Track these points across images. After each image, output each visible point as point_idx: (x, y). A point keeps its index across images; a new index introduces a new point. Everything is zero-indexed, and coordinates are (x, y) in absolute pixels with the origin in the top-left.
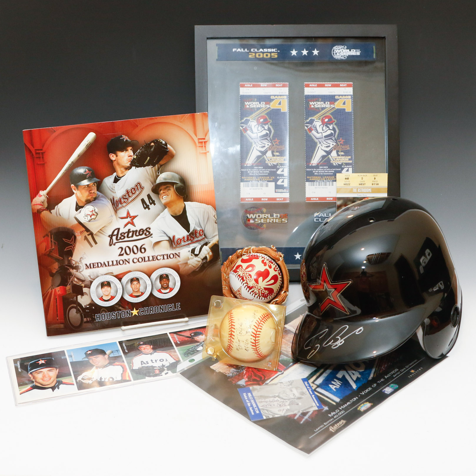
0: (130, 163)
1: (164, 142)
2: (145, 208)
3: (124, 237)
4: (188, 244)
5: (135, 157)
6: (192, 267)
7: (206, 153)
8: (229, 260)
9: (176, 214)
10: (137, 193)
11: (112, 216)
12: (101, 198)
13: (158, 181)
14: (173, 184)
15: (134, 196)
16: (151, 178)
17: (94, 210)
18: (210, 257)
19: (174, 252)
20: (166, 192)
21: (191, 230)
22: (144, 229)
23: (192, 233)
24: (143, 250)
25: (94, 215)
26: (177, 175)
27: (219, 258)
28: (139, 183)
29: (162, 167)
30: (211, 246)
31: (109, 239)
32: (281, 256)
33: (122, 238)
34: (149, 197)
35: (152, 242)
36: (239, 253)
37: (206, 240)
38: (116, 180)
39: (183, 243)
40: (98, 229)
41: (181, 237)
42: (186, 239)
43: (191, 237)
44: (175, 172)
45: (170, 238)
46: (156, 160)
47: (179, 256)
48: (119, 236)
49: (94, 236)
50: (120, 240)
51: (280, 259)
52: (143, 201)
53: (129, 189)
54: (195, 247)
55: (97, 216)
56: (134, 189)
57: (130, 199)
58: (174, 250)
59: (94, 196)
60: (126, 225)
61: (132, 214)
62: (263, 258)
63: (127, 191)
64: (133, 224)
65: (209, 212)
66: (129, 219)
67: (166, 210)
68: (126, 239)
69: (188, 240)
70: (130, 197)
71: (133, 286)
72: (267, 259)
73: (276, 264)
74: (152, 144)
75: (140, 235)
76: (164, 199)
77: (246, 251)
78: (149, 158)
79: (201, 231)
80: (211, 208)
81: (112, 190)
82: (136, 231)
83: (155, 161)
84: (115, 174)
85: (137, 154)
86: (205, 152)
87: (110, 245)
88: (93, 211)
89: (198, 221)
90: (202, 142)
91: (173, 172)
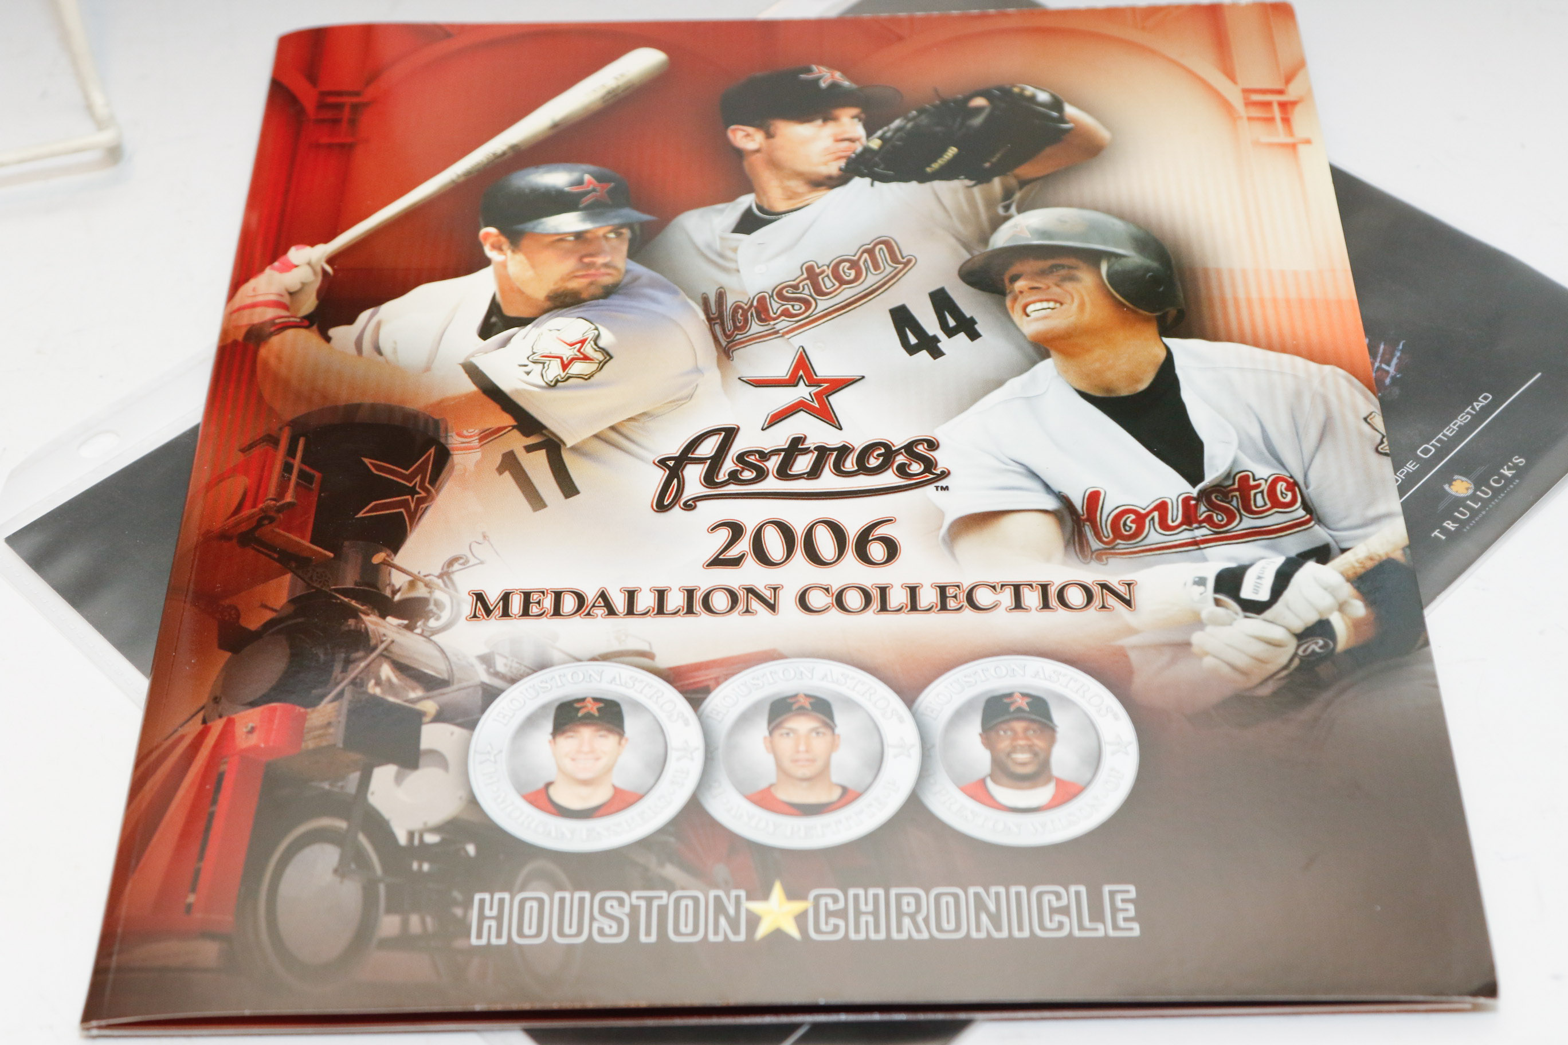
0: (842, 163)
1: (1043, 97)
2: (911, 350)
3: (761, 474)
4: (1195, 543)
5: (875, 144)
6: (1226, 670)
7: (1293, 146)
9: (1108, 390)
10: (871, 279)
11: (697, 370)
12: (649, 291)
13: (1002, 238)
14: (1092, 258)
15: (847, 293)
16: (960, 227)
17: (591, 335)
18: (1357, 625)
19: (1091, 574)
20: (1048, 288)
21: (1213, 471)
22: (898, 441)
23: (1219, 489)
24: (877, 551)
25: (586, 358)
26: (1118, 225)
27: (1420, 642)
28: (886, 243)
29: (1025, 189)
30: (1361, 571)
31: (660, 475)
33: (747, 475)
34: (941, 301)
35: (942, 514)
37: (1319, 535)
38: (748, 224)
39: (1154, 536)
40: (602, 426)
41: (1143, 502)
42: (1175, 515)
43: (1212, 507)
44: (1108, 211)
45: (1065, 500)
46: (994, 160)
47: (1128, 603)
48: (729, 465)
49: (568, 458)
50: (732, 488)
52: (902, 318)
53: (823, 259)
54: (1246, 562)
55: (602, 365)
56: (854, 264)
57: (823, 304)
58: (1094, 564)
59: (607, 280)
60: (778, 418)
61: (824, 368)
63: (810, 270)
64: (827, 415)
65: (1333, 399)
66: (802, 392)
67: (1047, 368)
68: (772, 483)
69: (1189, 518)
70: (820, 292)
71: (785, 744)
74: (979, 102)
75: (863, 468)
76: (1033, 315)
78: (952, 151)
79: (1282, 485)
80: (1343, 383)
81: (721, 260)
82: (844, 451)
83: (987, 165)
84: (747, 201)
85: (889, 134)
86: (1283, 138)
87: (661, 506)
88: (583, 342)
89: (1256, 432)
90: (1268, 105)
91: (1096, 209)
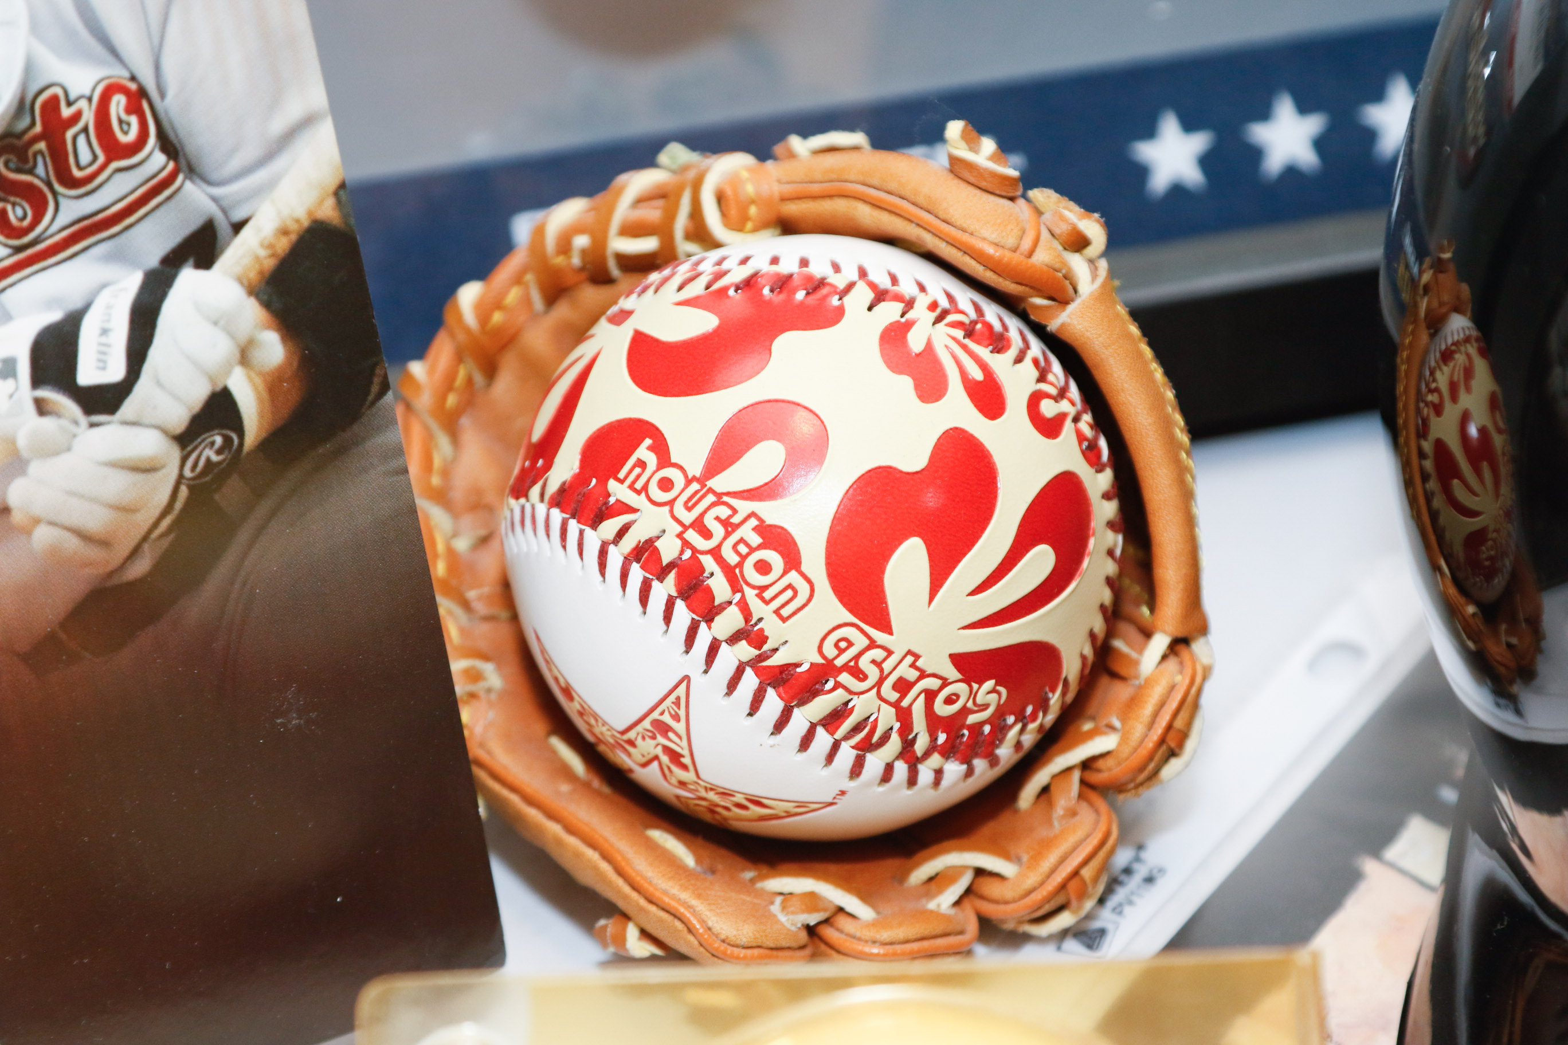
8: (461, 337)
18: (273, 386)
23: (10, 142)
30: (270, 264)
32: (1079, 243)
36: (564, 246)
37: (196, 199)
43: (3, 189)
51: (1069, 277)
62: (880, 296)
72: (933, 306)
73: (1036, 348)
77: (652, 214)
79: (118, 104)
